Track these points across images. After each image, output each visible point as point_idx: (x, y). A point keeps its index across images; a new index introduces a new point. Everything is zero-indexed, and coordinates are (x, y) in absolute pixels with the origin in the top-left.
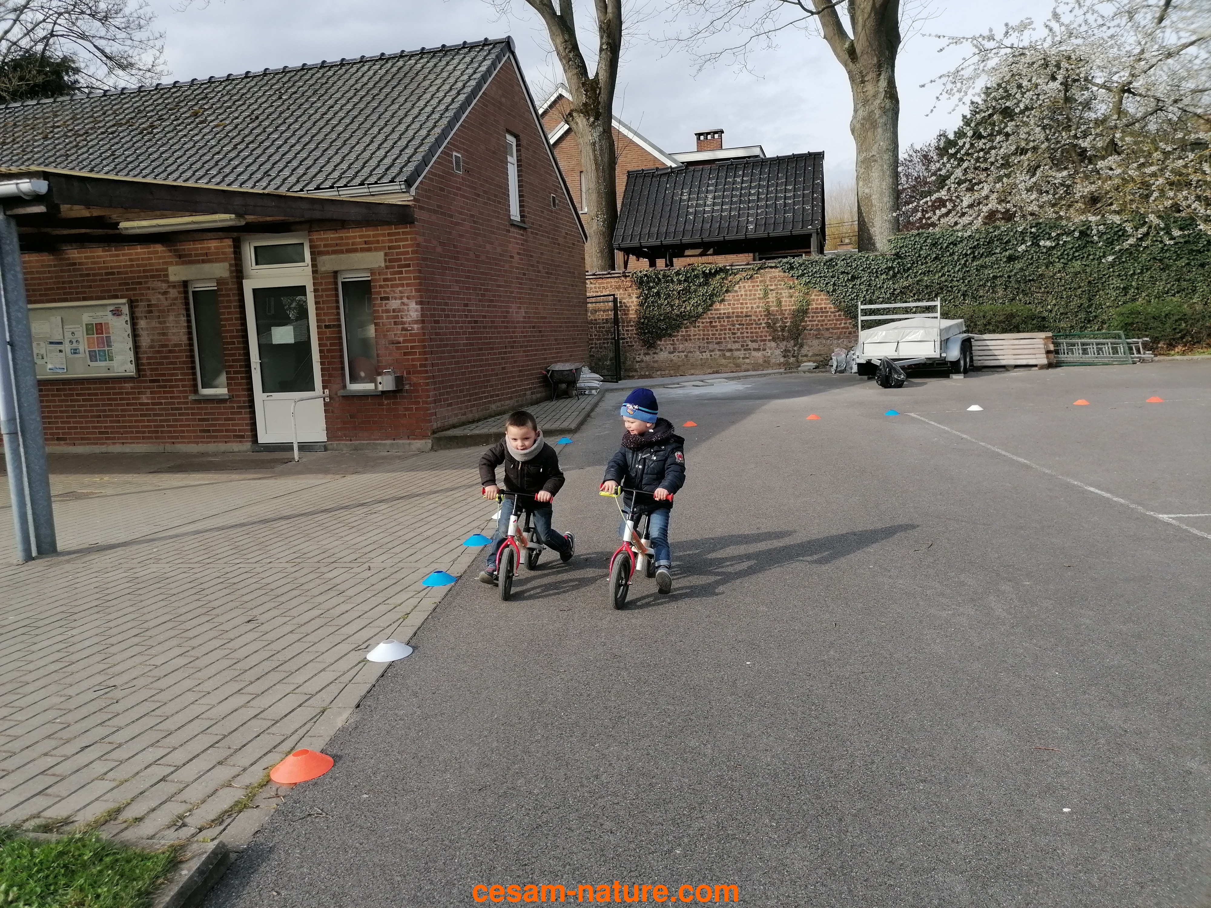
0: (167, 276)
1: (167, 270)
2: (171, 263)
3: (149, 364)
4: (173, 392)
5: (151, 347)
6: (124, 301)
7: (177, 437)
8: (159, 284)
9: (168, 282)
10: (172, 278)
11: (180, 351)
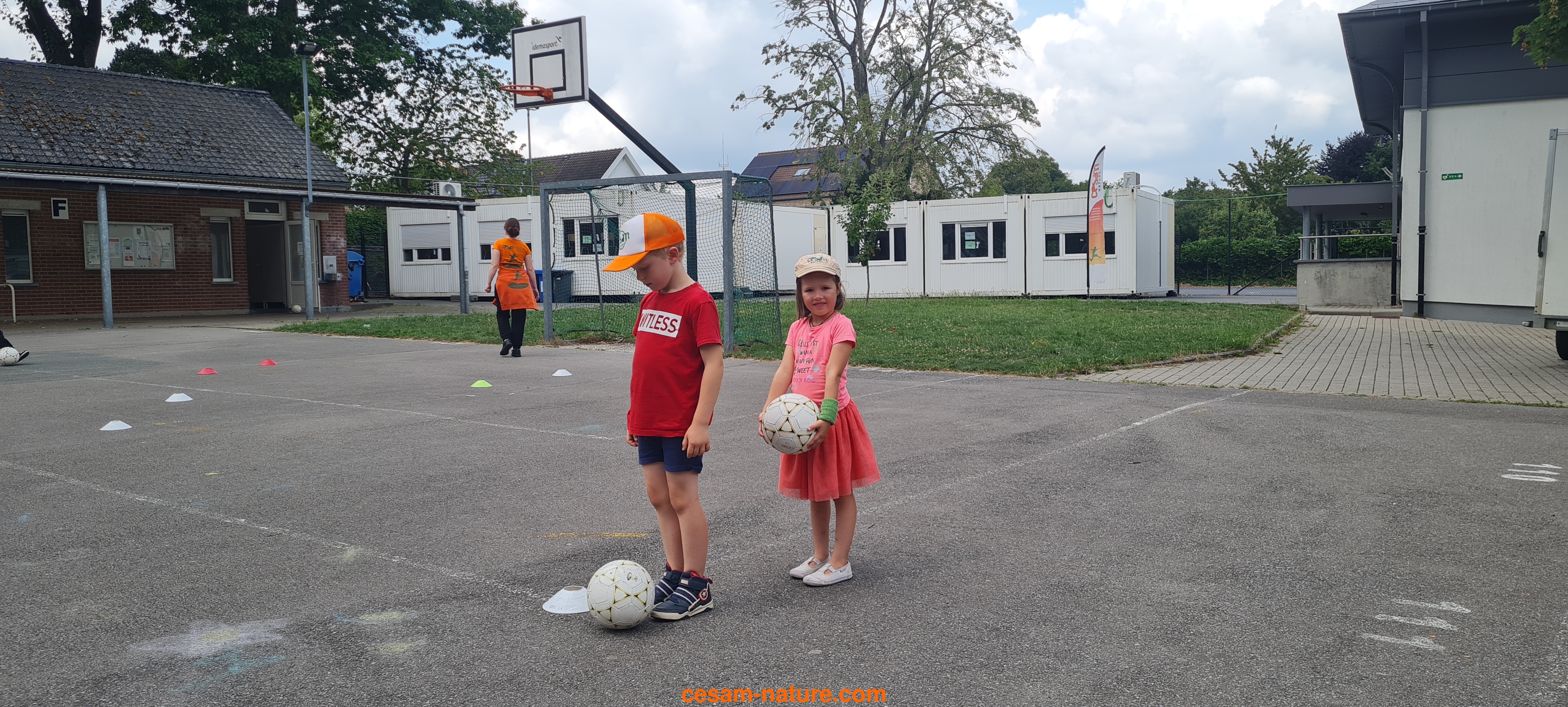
0: (199, 212)
1: (199, 209)
2: (203, 206)
3: (182, 263)
4: (198, 280)
5: (185, 253)
6: (171, 224)
7: (199, 307)
8: (193, 217)
9: (200, 216)
10: (202, 214)
11: (205, 256)
